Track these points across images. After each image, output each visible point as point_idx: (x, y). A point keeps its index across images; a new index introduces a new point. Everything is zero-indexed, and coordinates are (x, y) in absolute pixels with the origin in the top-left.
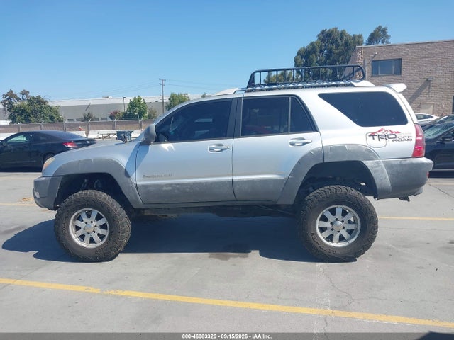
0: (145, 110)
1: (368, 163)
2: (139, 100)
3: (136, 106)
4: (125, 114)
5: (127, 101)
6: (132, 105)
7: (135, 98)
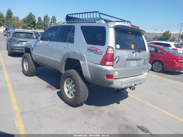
0: (170, 37)
1: (82, 62)
2: (168, 32)
3: (166, 35)
4: (160, 38)
5: (163, 32)
6: (164, 34)
7: (167, 31)
